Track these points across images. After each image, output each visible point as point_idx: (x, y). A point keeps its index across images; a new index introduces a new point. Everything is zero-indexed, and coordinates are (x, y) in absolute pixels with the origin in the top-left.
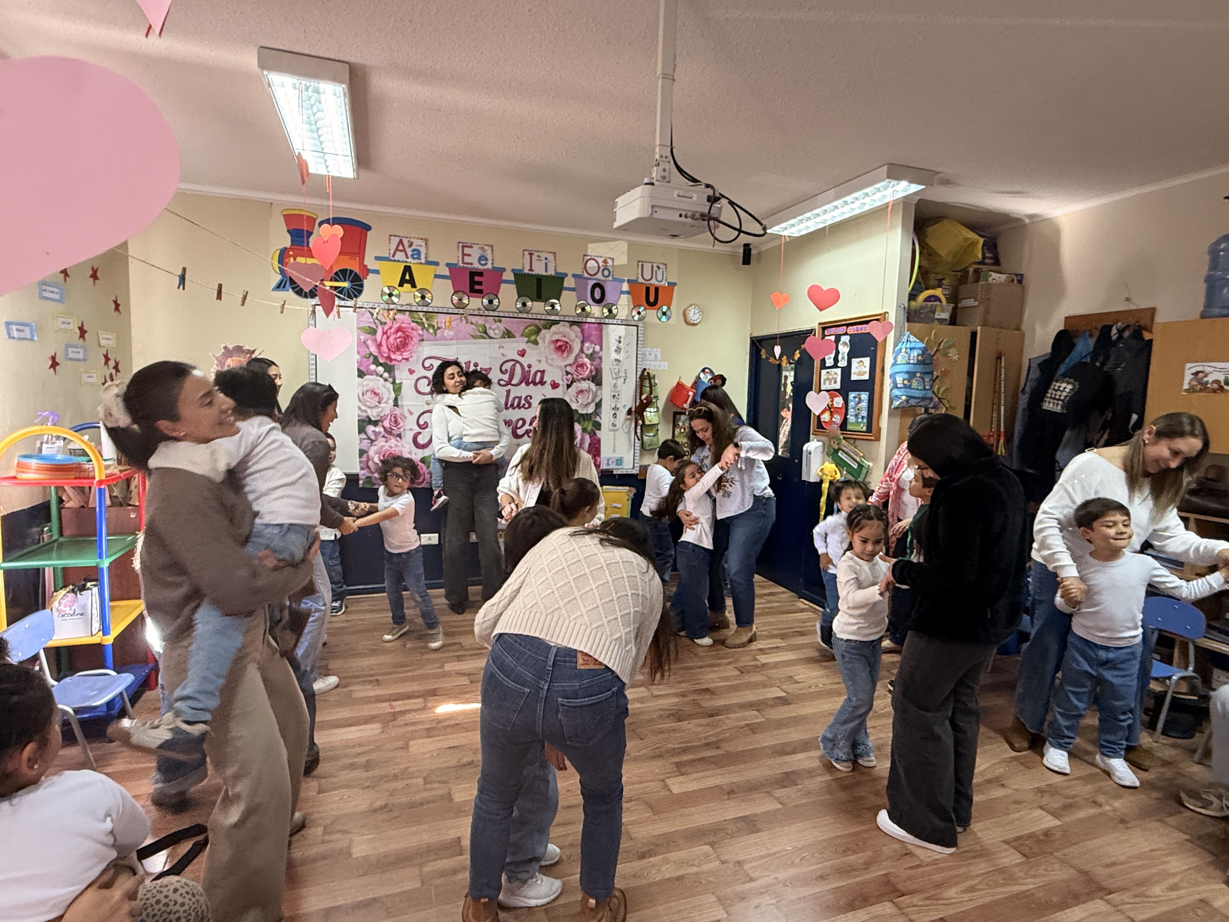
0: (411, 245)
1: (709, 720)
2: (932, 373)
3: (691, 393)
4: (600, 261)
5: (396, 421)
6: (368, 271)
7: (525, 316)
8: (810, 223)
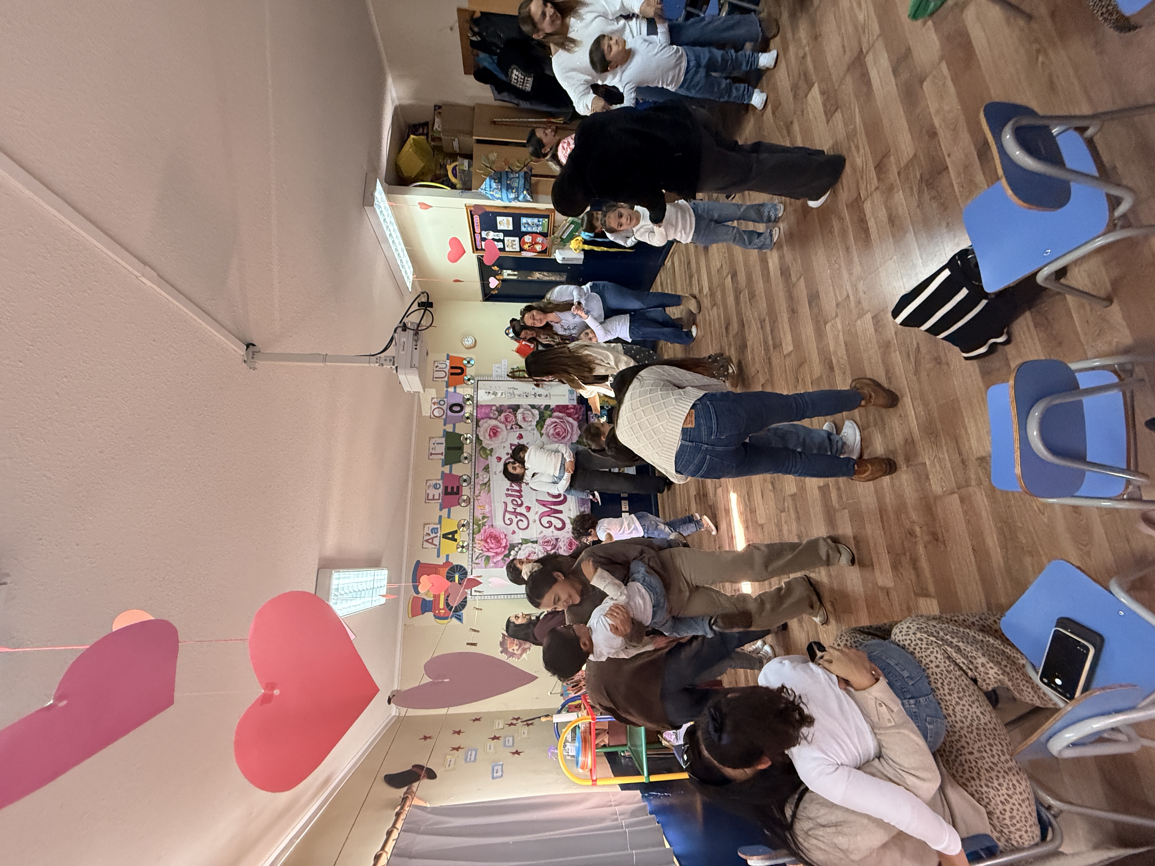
0: (429, 535)
1: (746, 327)
2: (507, 172)
3: (524, 343)
4: (434, 407)
5: (547, 542)
6: (447, 562)
7: (473, 458)
8: (404, 261)
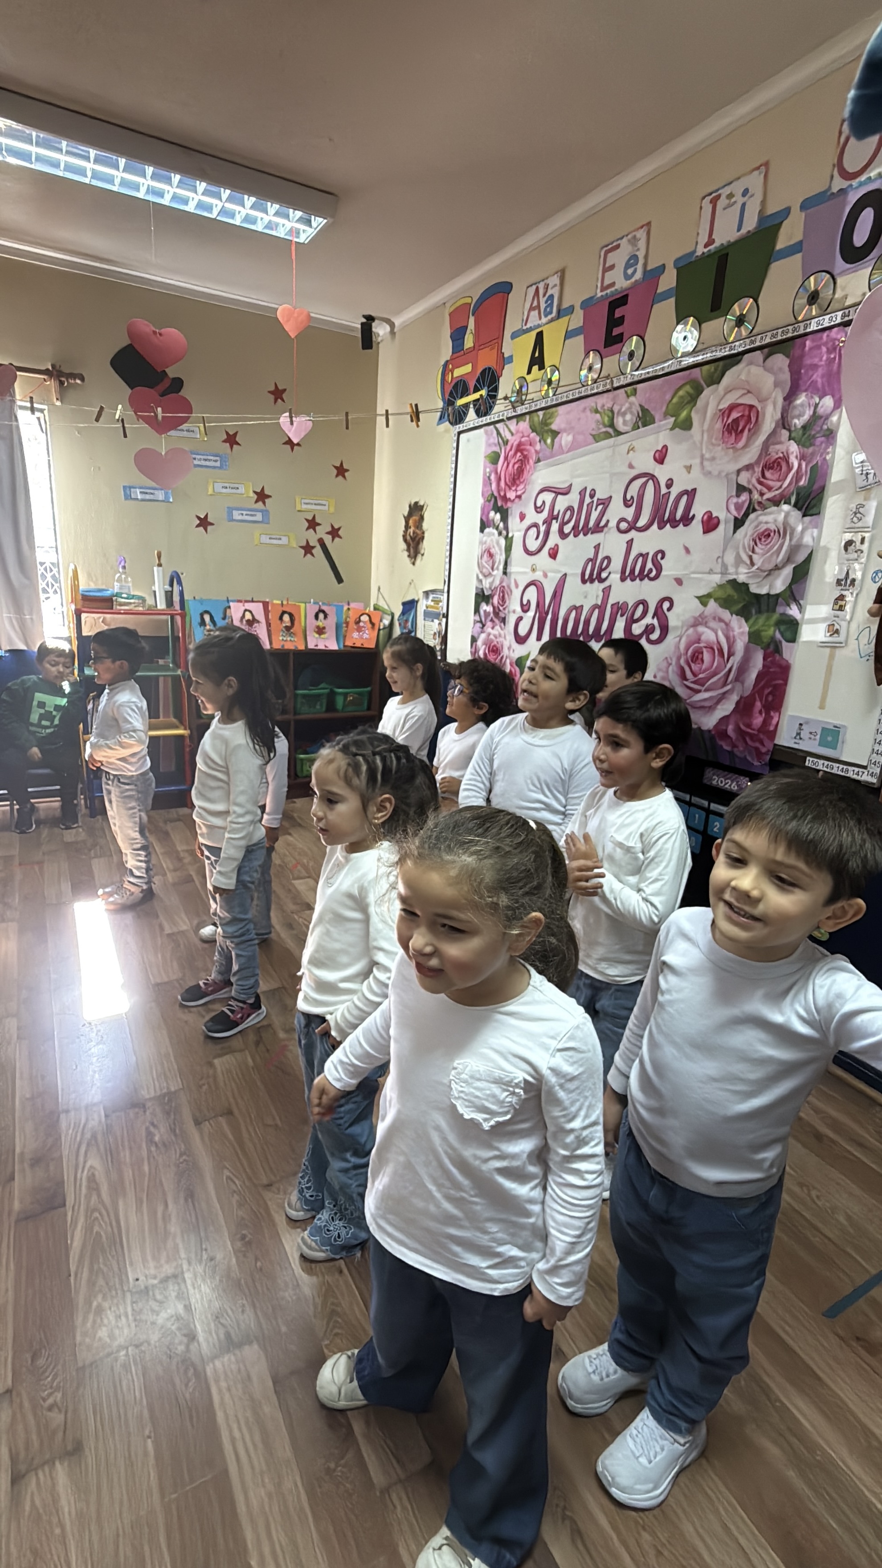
0: (545, 291)
5: (503, 597)
6: (504, 362)
7: (675, 365)
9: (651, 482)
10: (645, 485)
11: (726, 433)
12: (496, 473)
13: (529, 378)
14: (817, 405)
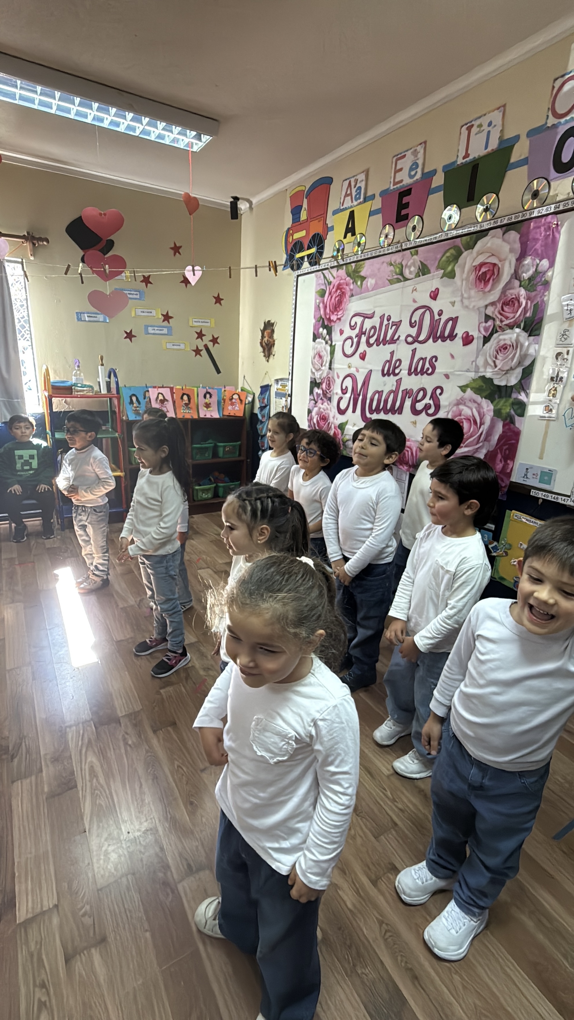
0: (355, 184)
5: (329, 384)
6: (328, 230)
7: (444, 236)
9: (428, 311)
10: (423, 314)
11: (478, 281)
12: (323, 303)
13: (345, 241)
14: (538, 265)
